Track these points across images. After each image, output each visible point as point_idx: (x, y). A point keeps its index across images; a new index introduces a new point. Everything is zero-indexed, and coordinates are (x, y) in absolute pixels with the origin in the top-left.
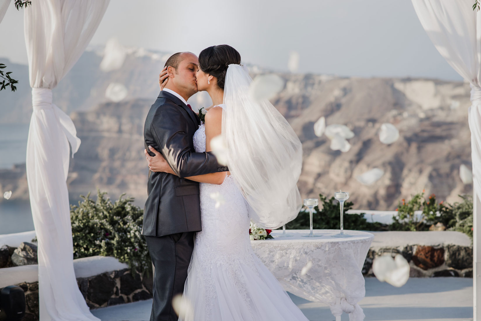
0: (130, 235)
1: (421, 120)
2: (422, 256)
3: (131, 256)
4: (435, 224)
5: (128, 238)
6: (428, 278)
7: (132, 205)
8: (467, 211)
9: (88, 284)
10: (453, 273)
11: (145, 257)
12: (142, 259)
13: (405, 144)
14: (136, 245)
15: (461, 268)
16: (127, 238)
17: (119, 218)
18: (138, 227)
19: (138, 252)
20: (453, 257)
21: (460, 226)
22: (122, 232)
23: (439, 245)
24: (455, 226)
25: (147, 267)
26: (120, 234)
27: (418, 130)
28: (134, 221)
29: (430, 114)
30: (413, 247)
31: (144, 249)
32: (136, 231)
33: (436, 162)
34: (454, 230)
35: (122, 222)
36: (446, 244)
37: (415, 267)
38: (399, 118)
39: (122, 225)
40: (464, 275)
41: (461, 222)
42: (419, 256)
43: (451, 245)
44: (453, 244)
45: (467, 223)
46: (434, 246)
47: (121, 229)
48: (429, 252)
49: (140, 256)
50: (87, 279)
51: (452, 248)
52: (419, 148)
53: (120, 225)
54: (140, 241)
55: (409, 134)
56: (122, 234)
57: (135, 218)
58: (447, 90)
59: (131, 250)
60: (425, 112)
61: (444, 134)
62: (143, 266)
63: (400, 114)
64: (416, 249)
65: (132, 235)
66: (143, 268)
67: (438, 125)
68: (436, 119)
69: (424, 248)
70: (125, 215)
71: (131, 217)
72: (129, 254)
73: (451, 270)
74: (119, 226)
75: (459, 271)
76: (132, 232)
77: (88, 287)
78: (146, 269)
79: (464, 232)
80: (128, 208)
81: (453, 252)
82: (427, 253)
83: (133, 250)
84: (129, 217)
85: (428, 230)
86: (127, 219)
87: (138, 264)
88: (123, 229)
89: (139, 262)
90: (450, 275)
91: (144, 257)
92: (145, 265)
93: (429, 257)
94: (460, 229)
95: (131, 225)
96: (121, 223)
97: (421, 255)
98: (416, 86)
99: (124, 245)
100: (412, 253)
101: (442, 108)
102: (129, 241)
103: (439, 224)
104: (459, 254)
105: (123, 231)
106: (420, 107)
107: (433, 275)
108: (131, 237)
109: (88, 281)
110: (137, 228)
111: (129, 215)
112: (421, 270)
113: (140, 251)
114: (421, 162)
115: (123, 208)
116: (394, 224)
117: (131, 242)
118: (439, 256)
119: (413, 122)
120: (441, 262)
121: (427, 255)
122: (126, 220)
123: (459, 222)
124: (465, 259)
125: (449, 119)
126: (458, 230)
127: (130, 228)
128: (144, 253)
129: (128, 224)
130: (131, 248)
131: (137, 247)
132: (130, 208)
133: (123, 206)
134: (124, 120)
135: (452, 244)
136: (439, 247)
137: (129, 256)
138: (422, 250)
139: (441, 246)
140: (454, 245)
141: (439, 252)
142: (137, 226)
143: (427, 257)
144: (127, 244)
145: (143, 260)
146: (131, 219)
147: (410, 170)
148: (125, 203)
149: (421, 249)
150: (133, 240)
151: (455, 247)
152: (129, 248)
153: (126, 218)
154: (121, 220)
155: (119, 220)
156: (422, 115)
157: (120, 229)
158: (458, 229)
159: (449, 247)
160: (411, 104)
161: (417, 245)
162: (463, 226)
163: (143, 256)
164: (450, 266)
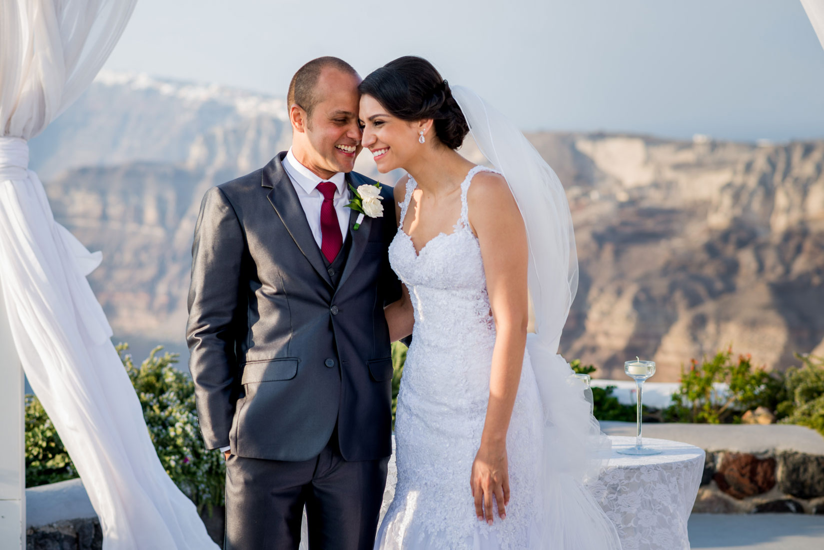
0: (175, 431)
1: (622, 205)
2: (732, 474)
3: (176, 473)
4: (753, 409)
5: (170, 437)
6: (745, 515)
7: (175, 370)
8: (815, 385)
9: (93, 532)
10: (792, 507)
11: (205, 476)
12: (199, 479)
13: (594, 246)
14: (187, 451)
15: (809, 497)
16: (168, 438)
17: (152, 395)
18: (191, 415)
19: (192, 466)
20: (794, 476)
21: (803, 414)
22: (159, 425)
23: (766, 452)
24: (793, 414)
25: (209, 496)
26: (155, 430)
27: (615, 221)
28: (182, 402)
29: (636, 194)
30: (716, 455)
31: (202, 459)
32: (185, 423)
33: (646, 277)
34: (793, 423)
35: (158, 405)
36: (781, 449)
37: (720, 494)
38: (583, 201)
39: (157, 411)
40: (814, 510)
41: (805, 407)
42: (726, 473)
43: (790, 452)
44: (795, 449)
45: (817, 410)
46: (758, 453)
47: (157, 419)
48: (747, 465)
49: (194, 474)
50: (90, 522)
51: (791, 459)
52: (618, 254)
53: (154, 411)
54: (193, 443)
55: (600, 229)
56: (158, 430)
57: (181, 396)
58: (665, 155)
59: (177, 461)
60: (628, 191)
61: (660, 228)
62: (201, 493)
63: (586, 194)
64: (723, 460)
65: (179, 431)
66: (201, 498)
67: (651, 213)
68: (645, 204)
69: (737, 457)
70: (162, 392)
71: (174, 395)
72: (173, 470)
73: (790, 501)
74: (152, 413)
75: (803, 503)
76: (178, 425)
77: (93, 537)
78: (207, 499)
79: (813, 427)
80: (169, 378)
81: (794, 465)
82: (743, 468)
83: (181, 462)
84: (170, 395)
85: (740, 422)
86: (167, 399)
87: (192, 490)
88: (160, 418)
89: (192, 485)
90: (786, 510)
91: (203, 475)
92: (204, 492)
93: (748, 475)
94: (804, 421)
95: (176, 412)
96: (156, 408)
97: (732, 470)
98: (614, 147)
99: (164, 451)
100: (715, 466)
101: (656, 185)
102: (172, 443)
103: (760, 410)
104: (806, 470)
105: (160, 422)
106: (619, 182)
107: (754, 509)
108: (176, 436)
109: (93, 526)
110: (188, 417)
111: (170, 389)
112: (732, 500)
113: (194, 464)
114: (620, 276)
115: (159, 377)
116: (672, 408)
117: (176, 446)
118: (765, 473)
119: (607, 208)
120: (770, 484)
121: (744, 471)
122: (165, 401)
123: (800, 407)
124: (817, 478)
125: (670, 204)
126: (801, 423)
127: (174, 417)
128: (202, 468)
129: (170, 409)
130: (177, 457)
131: (190, 457)
132: (172, 377)
133: (158, 371)
134: (112, 198)
135: (791, 450)
136: (767, 456)
137: (174, 473)
138: (734, 461)
139: (769, 454)
140: (796, 453)
141: (766, 464)
142: (187, 413)
143: (743, 475)
144: (170, 448)
145: (202, 482)
146: (175, 398)
147: (602, 290)
148: (162, 366)
149: (731, 458)
150: (179, 441)
151: (798, 456)
152: (173, 457)
153: (165, 396)
154: (155, 401)
155: (152, 401)
156: (623, 197)
157: (153, 418)
158: (799, 420)
159: (786, 456)
160: (604, 176)
161: (723, 451)
162: (810, 415)
163: (200, 473)
164: (787, 491)
